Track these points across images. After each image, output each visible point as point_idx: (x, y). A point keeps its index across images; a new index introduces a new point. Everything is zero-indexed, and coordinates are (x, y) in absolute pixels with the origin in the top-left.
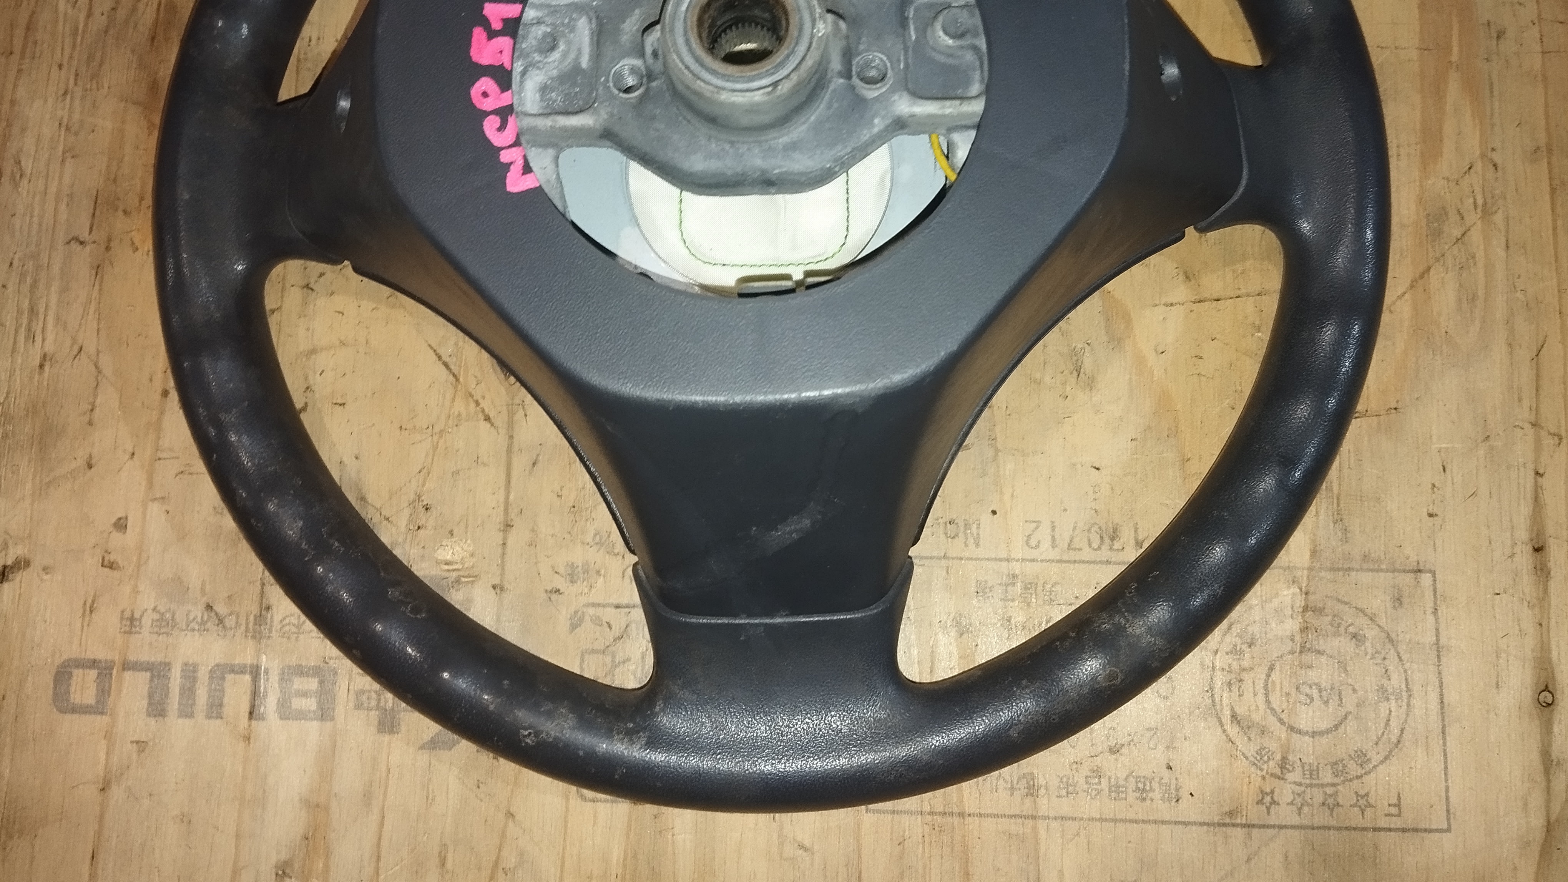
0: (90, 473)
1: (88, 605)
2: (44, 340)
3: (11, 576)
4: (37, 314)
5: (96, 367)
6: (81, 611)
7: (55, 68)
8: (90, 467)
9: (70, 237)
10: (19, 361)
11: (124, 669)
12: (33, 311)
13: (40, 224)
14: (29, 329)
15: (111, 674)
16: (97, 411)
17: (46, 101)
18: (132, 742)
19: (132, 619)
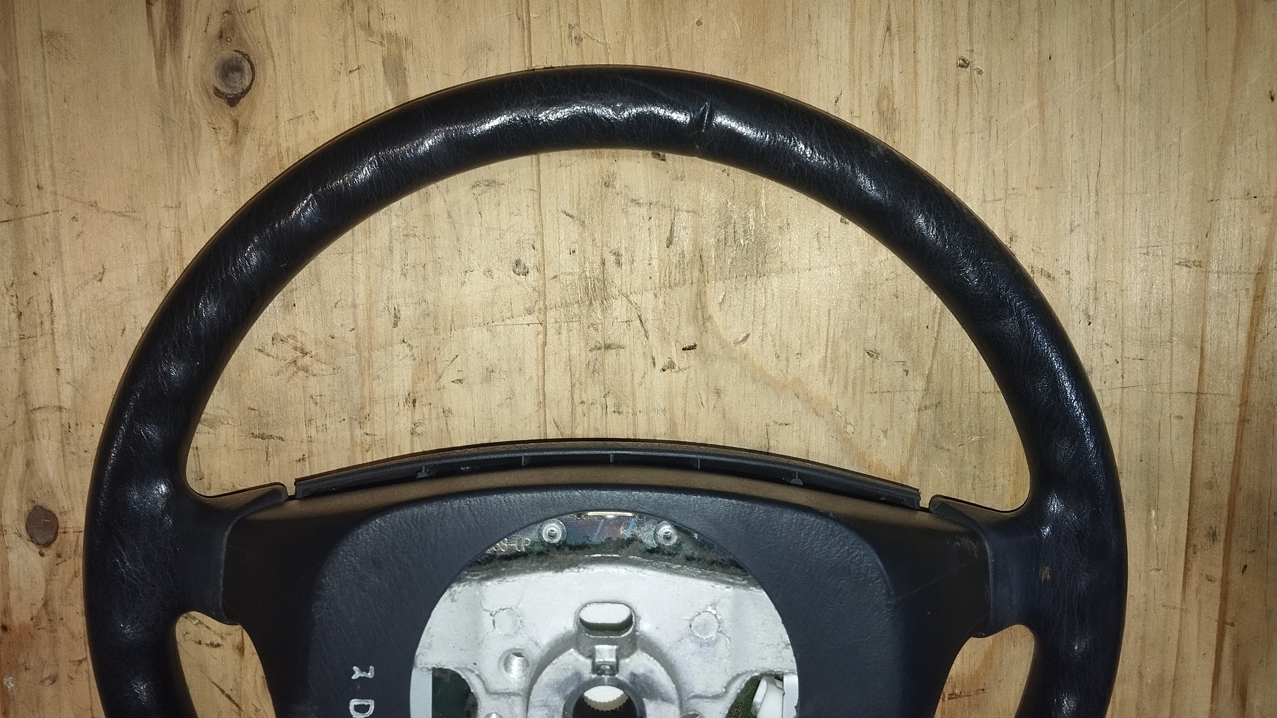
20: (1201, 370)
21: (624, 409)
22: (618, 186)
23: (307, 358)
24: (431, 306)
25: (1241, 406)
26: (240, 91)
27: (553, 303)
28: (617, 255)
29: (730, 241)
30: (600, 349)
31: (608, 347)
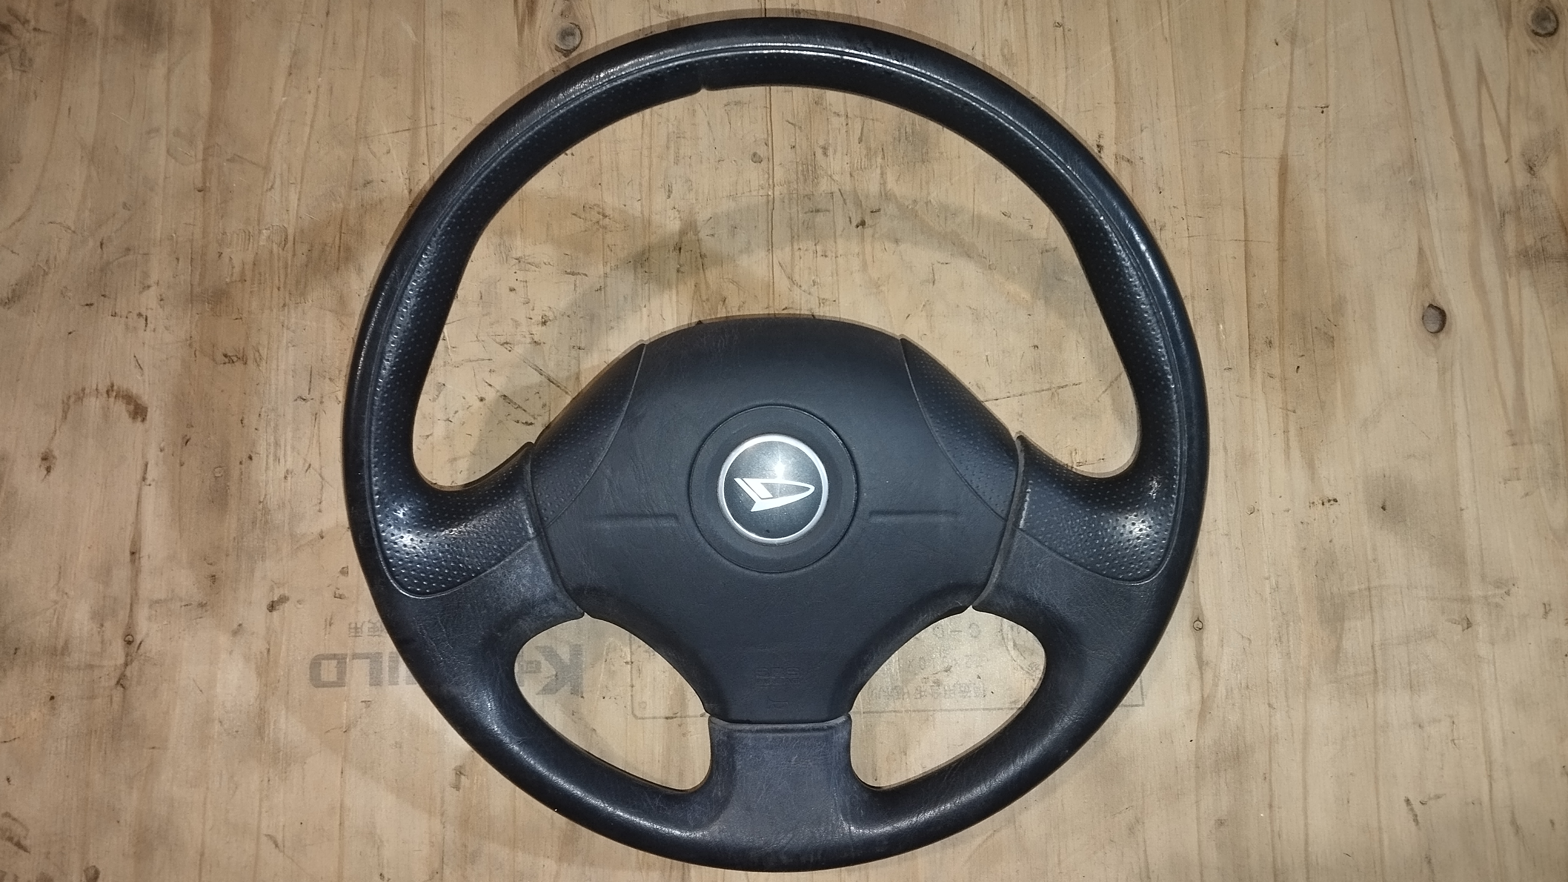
0: (322, 541)
1: (328, 622)
2: (285, 462)
3: (277, 607)
4: (280, 446)
5: (321, 476)
6: (324, 626)
7: (275, 290)
8: (322, 537)
9: (296, 397)
10: (270, 473)
11: (353, 659)
12: (277, 444)
13: (277, 389)
14: (275, 455)
15: (346, 662)
16: (324, 503)
17: (272, 310)
18: (362, 702)
19: (356, 628)
20: (1246, 224)
21: (829, 253)
22: (824, 104)
23: (607, 219)
24: (694, 185)
25: (1278, 250)
26: (571, 47)
27: (779, 181)
28: (825, 149)
29: (903, 139)
30: (812, 212)
31: (818, 211)
